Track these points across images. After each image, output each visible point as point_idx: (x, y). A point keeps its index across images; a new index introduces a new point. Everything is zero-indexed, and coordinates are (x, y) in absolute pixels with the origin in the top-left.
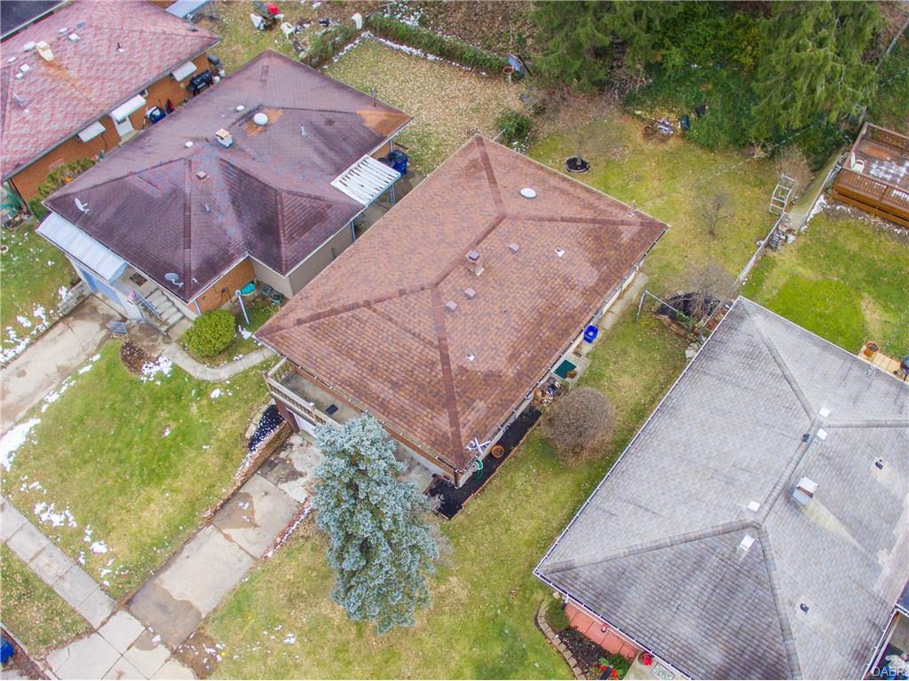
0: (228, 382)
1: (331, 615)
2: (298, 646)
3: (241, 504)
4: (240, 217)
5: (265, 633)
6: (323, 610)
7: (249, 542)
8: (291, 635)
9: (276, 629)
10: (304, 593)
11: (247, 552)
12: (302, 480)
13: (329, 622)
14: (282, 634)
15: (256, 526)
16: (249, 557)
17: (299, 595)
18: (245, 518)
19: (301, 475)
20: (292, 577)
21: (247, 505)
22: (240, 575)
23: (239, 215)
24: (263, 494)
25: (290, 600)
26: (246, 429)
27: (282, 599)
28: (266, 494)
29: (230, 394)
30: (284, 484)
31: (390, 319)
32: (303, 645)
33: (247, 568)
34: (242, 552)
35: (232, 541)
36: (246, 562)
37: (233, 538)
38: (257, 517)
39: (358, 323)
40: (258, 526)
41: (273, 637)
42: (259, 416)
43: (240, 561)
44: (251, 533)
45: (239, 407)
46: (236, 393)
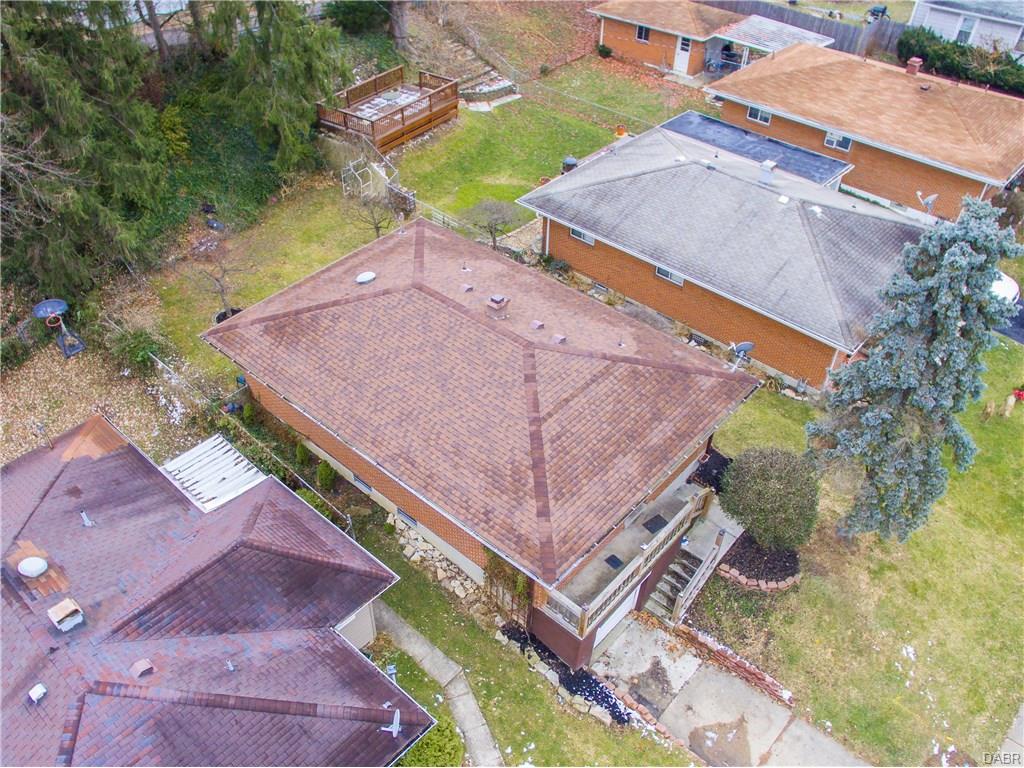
0: (509, 750)
1: (876, 599)
2: (915, 642)
3: (709, 743)
4: (256, 626)
5: (907, 684)
6: (870, 608)
7: (769, 728)
8: (904, 652)
9: (900, 669)
10: (849, 632)
11: (785, 730)
12: (665, 662)
13: (883, 601)
14: (905, 661)
15: (742, 720)
16: (792, 726)
17: (853, 640)
18: (730, 736)
19: (657, 664)
20: (830, 650)
21: (710, 734)
22: (820, 737)
23: (253, 624)
24: (690, 712)
25: (860, 652)
26: (600, 722)
27: (860, 663)
28: (690, 708)
29: (533, 746)
30: (673, 684)
31: (567, 401)
32: (914, 635)
33: (808, 728)
34: (785, 737)
35: (769, 753)
36: (801, 729)
37: (764, 750)
38: (728, 718)
39: (563, 438)
40: (743, 717)
41: (912, 673)
42: (578, 699)
43: (799, 738)
44: (753, 727)
45: (559, 732)
46: (533, 736)
